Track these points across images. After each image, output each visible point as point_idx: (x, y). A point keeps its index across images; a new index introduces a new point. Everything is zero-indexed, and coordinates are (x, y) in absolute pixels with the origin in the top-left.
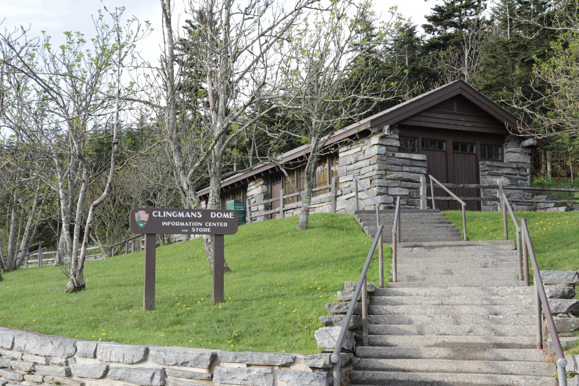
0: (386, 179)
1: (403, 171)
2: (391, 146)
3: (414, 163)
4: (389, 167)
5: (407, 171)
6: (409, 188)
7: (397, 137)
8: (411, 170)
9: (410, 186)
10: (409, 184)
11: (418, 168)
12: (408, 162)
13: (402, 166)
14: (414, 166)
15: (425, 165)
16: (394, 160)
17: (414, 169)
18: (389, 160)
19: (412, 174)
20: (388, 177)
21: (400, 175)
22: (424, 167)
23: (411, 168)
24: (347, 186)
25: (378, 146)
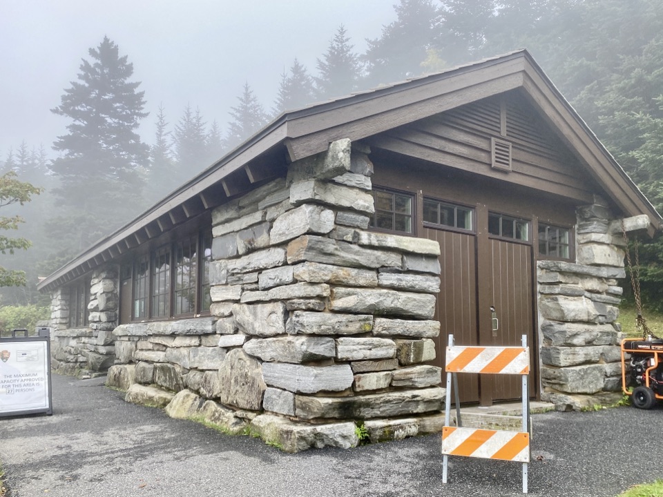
0: (334, 312)
1: (380, 286)
2: (350, 209)
3: (411, 264)
4: (342, 273)
5: (392, 288)
6: (395, 337)
7: (368, 184)
8: (403, 284)
9: (399, 331)
10: (398, 326)
11: (419, 277)
12: (394, 260)
13: (377, 270)
14: (409, 272)
15: (435, 267)
16: (356, 253)
17: (408, 280)
18: (342, 254)
19: (403, 295)
20: (338, 304)
21: (371, 298)
22: (433, 275)
23: (401, 276)
24: (227, 313)
25: (311, 208)
